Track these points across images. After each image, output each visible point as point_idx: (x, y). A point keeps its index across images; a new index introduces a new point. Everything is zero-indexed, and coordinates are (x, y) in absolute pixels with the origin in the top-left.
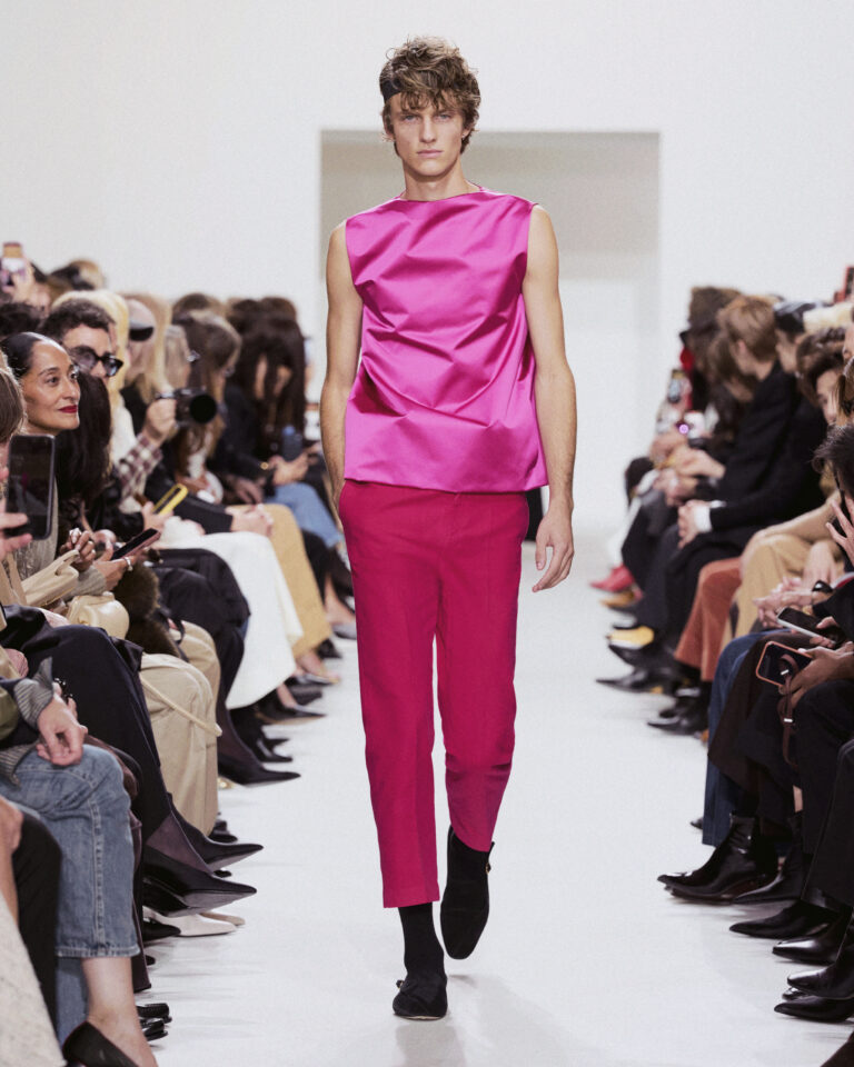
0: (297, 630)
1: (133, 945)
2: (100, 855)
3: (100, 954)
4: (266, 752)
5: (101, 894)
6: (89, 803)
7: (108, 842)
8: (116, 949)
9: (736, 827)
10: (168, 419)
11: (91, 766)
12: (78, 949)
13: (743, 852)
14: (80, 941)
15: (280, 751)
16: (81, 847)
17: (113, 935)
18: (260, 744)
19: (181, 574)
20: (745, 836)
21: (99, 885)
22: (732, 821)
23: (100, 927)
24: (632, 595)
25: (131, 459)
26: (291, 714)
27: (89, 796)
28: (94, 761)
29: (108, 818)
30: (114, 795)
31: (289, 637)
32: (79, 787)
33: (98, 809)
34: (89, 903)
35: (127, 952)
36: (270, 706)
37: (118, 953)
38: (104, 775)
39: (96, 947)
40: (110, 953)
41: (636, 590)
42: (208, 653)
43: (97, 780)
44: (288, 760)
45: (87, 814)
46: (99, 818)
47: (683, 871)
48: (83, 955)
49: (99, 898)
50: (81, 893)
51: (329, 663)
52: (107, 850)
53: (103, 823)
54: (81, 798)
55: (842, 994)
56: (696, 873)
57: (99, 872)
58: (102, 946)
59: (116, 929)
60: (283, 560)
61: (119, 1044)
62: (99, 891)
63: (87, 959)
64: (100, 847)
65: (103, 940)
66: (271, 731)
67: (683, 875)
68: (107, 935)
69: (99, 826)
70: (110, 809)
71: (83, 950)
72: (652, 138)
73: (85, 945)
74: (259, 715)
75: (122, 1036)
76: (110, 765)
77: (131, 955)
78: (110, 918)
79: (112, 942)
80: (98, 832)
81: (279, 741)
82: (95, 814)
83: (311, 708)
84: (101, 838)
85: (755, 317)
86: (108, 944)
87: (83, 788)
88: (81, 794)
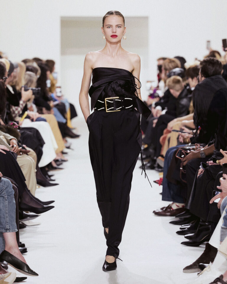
1: (16, 229)
2: (7, 206)
3: (8, 231)
4: (49, 178)
5: (8, 216)
6: (3, 193)
7: (9, 203)
8: (12, 230)
11: (4, 183)
12: (2, 230)
14: (2, 228)
15: (52, 178)
16: (2, 204)
17: (11, 227)
18: (47, 176)
19: (26, 133)
21: (7, 214)
23: (7, 224)
26: (55, 168)
27: (4, 191)
28: (5, 182)
29: (9, 196)
30: (10, 191)
31: (54, 149)
32: (1, 189)
33: (6, 194)
34: (4, 218)
36: (50, 166)
37: (12, 231)
38: (7, 185)
39: (7, 230)
40: (10, 231)
42: (33, 153)
43: (5, 187)
44: (54, 180)
45: (3, 196)
46: (6, 196)
48: (3, 232)
49: (7, 217)
50: (2, 216)
51: (64, 155)
52: (9, 205)
53: (7, 198)
54: (2, 192)
55: (198, 240)
57: (7, 210)
58: (8, 229)
59: (12, 225)
60: (53, 129)
61: (14, 255)
62: (7, 215)
63: (4, 233)
64: (7, 204)
65: (8, 228)
66: (50, 173)
68: (10, 227)
69: (6, 199)
70: (9, 194)
71: (3, 230)
72: (146, 18)
73: (4, 229)
74: (47, 169)
75: (15, 253)
76: (9, 183)
78: (10, 222)
79: (11, 228)
80: (6, 200)
81: (52, 176)
82: (5, 195)
83: (60, 167)
84: (7, 202)
86: (10, 229)
87: (2, 189)
88: (1, 191)
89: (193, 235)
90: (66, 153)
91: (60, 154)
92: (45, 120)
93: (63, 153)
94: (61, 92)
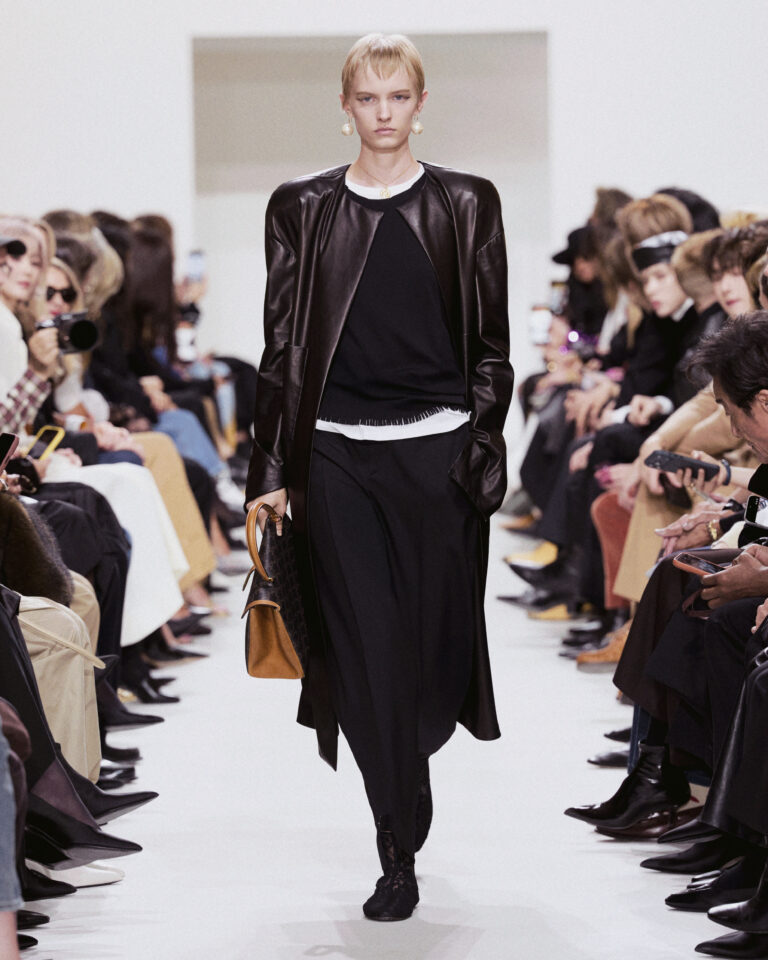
0: (183, 565)
1: (16, 897)
4: (152, 693)
9: (645, 755)
10: (50, 350)
13: (653, 782)
15: (166, 691)
18: (145, 685)
19: (60, 504)
20: (656, 765)
22: (640, 750)
24: (532, 517)
25: (15, 393)
26: (177, 655)
31: (175, 572)
35: (10, 906)
36: (156, 646)
41: (536, 513)
42: (88, 596)
44: (175, 700)
47: (592, 804)
51: (217, 597)
56: (604, 805)
66: (159, 672)
67: (591, 807)
72: (540, 38)
74: (145, 658)
77: (15, 909)
81: (165, 681)
85: (657, 220)
89: (744, 908)
90: (222, 590)
91: (197, 594)
92: (134, 458)
93: (209, 587)
94: (192, 343)
